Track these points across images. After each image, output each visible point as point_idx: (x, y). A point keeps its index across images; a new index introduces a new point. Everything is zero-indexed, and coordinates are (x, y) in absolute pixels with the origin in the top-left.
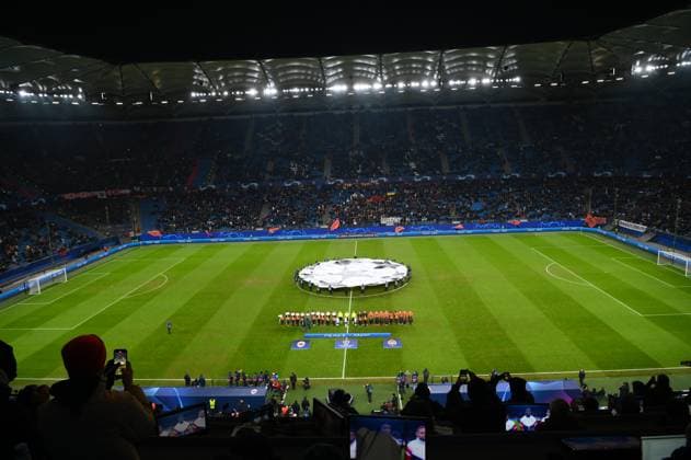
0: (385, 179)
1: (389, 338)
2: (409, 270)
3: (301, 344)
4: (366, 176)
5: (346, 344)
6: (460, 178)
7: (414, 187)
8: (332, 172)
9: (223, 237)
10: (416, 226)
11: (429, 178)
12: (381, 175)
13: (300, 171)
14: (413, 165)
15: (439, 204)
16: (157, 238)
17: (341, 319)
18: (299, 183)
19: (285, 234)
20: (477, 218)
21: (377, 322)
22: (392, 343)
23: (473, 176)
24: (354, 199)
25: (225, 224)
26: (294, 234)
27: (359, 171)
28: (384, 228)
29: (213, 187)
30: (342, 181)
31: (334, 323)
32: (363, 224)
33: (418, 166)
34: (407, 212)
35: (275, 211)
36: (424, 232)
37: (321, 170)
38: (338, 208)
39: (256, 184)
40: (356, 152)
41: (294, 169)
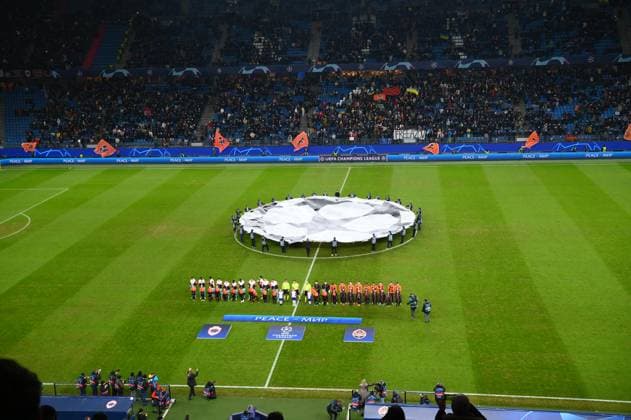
0: (408, 65)
1: (355, 326)
2: (418, 219)
3: (214, 331)
4: (378, 57)
5: (286, 334)
6: (538, 63)
7: (457, 78)
8: (321, 51)
9: (137, 155)
10: (453, 144)
11: (483, 63)
12: (402, 57)
13: (267, 50)
14: (458, 41)
15: (497, 107)
16: (30, 155)
17: (286, 292)
18: (265, 69)
19: (238, 154)
20: (561, 132)
21: (343, 300)
22: (359, 334)
23: (562, 60)
24: (356, 97)
25: (141, 136)
26: (252, 153)
27: (366, 51)
28: (400, 146)
29: (126, 72)
30: (336, 67)
31: (274, 298)
32: (365, 139)
33: (466, 42)
34: (439, 121)
35: (225, 115)
36: (465, 156)
37: (304, 48)
38: (327, 113)
39: (195, 71)
40: (363, 18)
41: (259, 46)
